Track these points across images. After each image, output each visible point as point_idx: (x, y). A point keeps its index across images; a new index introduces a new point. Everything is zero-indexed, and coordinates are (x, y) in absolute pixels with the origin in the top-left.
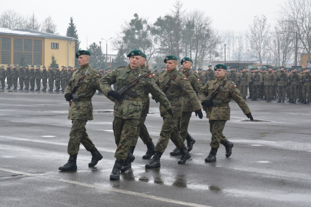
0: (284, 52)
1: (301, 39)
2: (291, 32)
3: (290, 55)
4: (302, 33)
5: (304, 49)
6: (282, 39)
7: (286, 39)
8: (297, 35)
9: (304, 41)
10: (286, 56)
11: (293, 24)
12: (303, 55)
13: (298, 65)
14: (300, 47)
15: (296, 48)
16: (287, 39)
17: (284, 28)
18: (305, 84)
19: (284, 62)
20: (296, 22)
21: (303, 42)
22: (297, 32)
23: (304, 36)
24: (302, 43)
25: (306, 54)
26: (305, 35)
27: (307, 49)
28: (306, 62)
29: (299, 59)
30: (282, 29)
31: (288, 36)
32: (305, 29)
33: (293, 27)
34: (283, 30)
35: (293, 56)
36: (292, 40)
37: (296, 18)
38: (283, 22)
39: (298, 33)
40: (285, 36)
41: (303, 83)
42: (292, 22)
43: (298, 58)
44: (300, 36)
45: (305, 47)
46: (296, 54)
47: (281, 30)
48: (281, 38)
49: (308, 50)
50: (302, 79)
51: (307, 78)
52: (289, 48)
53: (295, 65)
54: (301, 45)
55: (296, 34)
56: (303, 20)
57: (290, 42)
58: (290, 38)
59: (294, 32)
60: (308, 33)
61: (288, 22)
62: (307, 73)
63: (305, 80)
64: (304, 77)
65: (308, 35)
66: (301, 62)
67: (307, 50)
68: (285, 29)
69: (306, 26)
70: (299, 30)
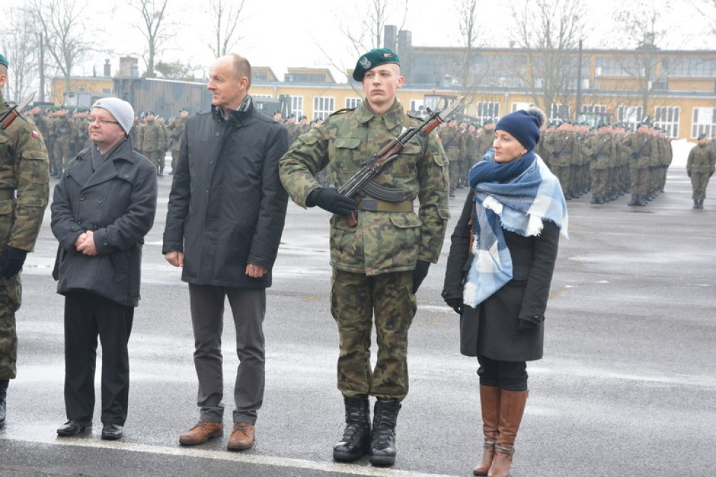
0: (17, 73)
1: (50, 48)
2: (29, 32)
3: (31, 79)
4: (53, 36)
5: (58, 68)
6: (11, 45)
7: (19, 47)
8: (41, 39)
9: (58, 52)
10: (21, 81)
11: (34, 17)
12: (55, 80)
13: (47, 100)
14: (49, 65)
15: (42, 66)
16: (23, 47)
17: (15, 24)
18: (60, 139)
19: (17, 93)
20: (39, 13)
21: (55, 55)
22: (41, 34)
23: (55, 43)
24: (53, 57)
25: (62, 79)
26: (59, 41)
27: (63, 69)
28: (62, 95)
29: (48, 88)
30: (12, 24)
31: (26, 39)
32: (59, 29)
33: (34, 22)
34: (14, 28)
35: (36, 81)
36: (32, 49)
37: (38, 5)
38: (12, 10)
39: (44, 34)
40: (19, 41)
41: (55, 136)
42: (31, 12)
43: (45, 86)
44: (47, 41)
45: (60, 64)
46: (42, 77)
47: (10, 27)
48: (9, 43)
49: (66, 71)
50: (54, 129)
51: (63, 126)
52: (28, 64)
53: (40, 101)
54: (49, 59)
55: (39, 37)
56: (53, 10)
57: (28, 54)
58: (29, 45)
59: (36, 34)
60: (64, 37)
61: (22, 12)
62: (62, 117)
63: (59, 132)
64: (58, 125)
65: (64, 40)
66: (53, 95)
67: (64, 72)
68: (18, 25)
69: (59, 23)
70: (45, 29)
